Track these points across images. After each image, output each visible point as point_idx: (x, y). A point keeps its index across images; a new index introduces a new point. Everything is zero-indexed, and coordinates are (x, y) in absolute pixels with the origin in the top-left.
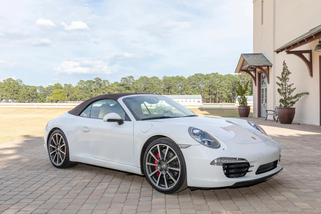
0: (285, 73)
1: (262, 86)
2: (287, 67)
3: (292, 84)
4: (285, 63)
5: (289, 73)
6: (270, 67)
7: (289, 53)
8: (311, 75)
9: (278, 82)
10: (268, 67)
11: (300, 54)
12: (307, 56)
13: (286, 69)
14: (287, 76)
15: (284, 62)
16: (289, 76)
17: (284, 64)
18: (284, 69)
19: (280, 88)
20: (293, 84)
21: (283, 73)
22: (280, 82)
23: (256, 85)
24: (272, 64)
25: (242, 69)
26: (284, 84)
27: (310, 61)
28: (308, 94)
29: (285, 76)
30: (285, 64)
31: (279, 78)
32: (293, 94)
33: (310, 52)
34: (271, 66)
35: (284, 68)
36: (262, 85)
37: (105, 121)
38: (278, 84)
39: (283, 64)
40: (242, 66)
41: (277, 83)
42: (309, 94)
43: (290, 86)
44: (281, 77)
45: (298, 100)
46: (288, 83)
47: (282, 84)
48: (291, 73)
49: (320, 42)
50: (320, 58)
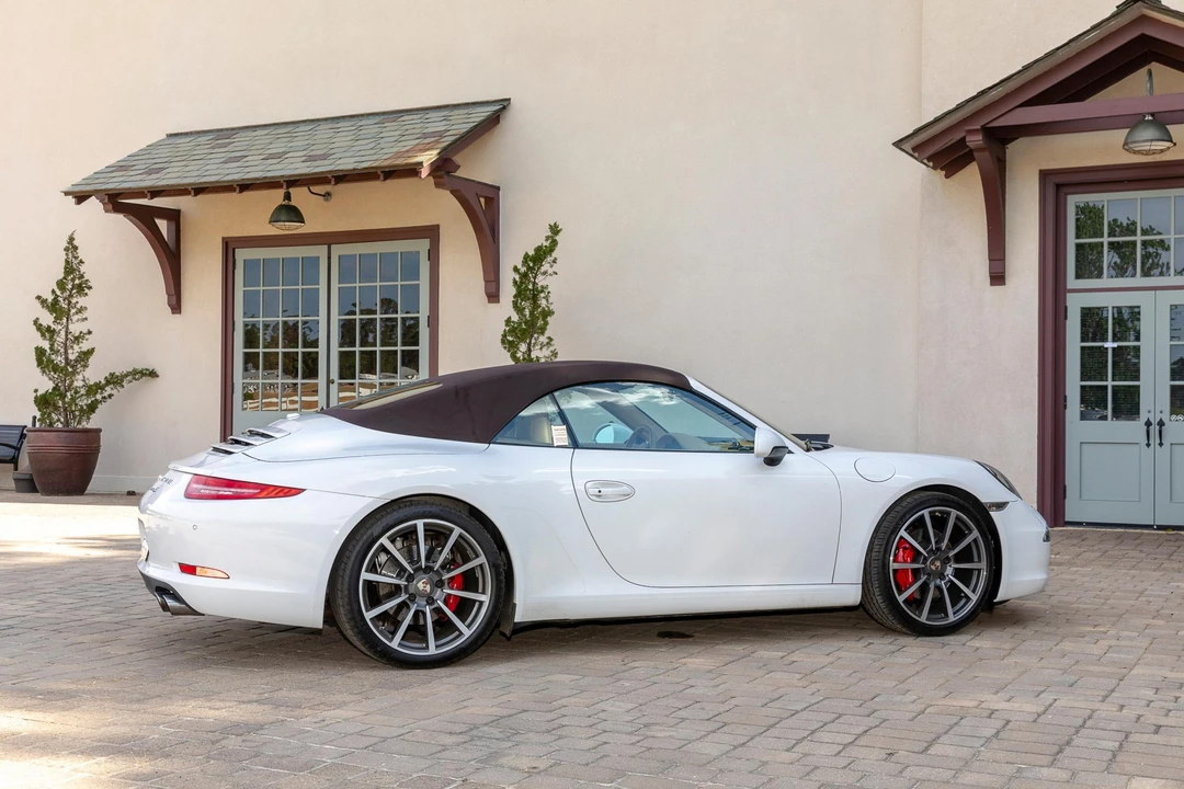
0: (69, 286)
2: (81, 262)
3: (85, 331)
4: (75, 243)
5: (82, 288)
8: (176, 307)
9: (40, 322)
11: (145, 218)
13: (73, 271)
14: (74, 300)
15: (71, 239)
16: (81, 301)
17: (71, 247)
18: (69, 269)
19: (46, 345)
21: (61, 284)
22: (47, 319)
26: (58, 328)
28: (153, 374)
29: (68, 300)
30: (76, 248)
31: (43, 302)
32: (94, 373)
33: (174, 216)
35: (67, 262)
38: (39, 327)
39: (66, 249)
41: (36, 322)
42: (157, 376)
43: (77, 339)
44: (50, 298)
45: (110, 396)
48: (90, 288)
49: (288, 196)
50: (229, 247)
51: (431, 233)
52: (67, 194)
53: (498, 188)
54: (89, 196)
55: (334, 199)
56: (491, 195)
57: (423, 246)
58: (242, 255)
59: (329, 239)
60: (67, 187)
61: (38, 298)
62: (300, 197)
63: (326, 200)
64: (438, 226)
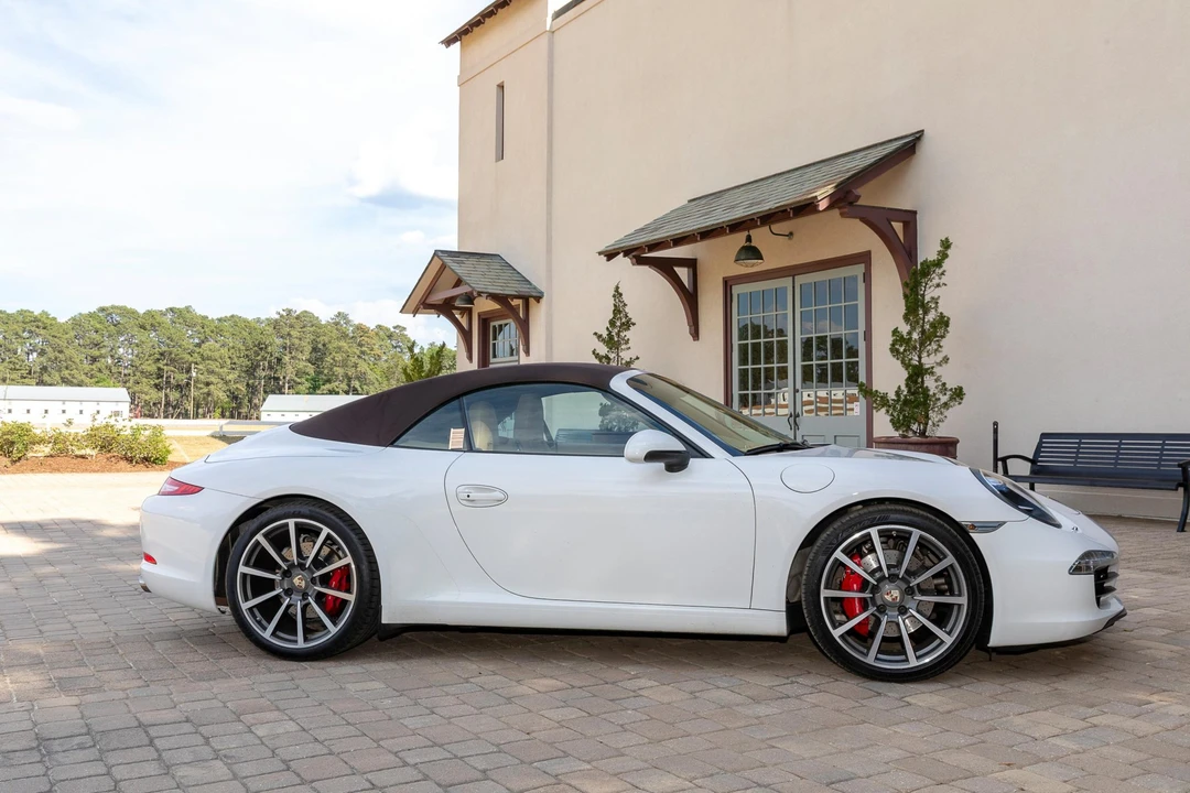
0: (618, 324)
1: (492, 360)
2: (625, 305)
4: (620, 291)
5: (628, 325)
6: (532, 301)
7: (640, 261)
8: (695, 334)
9: (597, 352)
10: (526, 299)
11: (666, 267)
12: (683, 273)
13: (620, 312)
14: (622, 334)
15: (617, 288)
16: (627, 334)
17: (618, 294)
18: (617, 311)
20: (638, 358)
21: (612, 323)
22: (603, 350)
23: (470, 358)
24: (542, 293)
25: (429, 301)
26: (612, 356)
27: (691, 290)
29: (618, 334)
30: (621, 295)
31: (599, 337)
33: (691, 264)
34: (538, 299)
35: (615, 305)
36: (495, 356)
37: (633, 460)
38: (597, 356)
39: (614, 296)
40: (430, 290)
41: (594, 352)
43: (627, 364)
44: (605, 334)
46: (626, 355)
47: (607, 357)
48: (634, 324)
49: (749, 239)
50: (728, 284)
51: (864, 258)
52: (600, 253)
53: (915, 213)
54: (619, 253)
55: (795, 237)
56: (910, 219)
57: (859, 270)
58: (737, 290)
59: (792, 271)
60: (602, 248)
61: (595, 334)
62: (761, 237)
63: (790, 239)
64: (869, 252)
